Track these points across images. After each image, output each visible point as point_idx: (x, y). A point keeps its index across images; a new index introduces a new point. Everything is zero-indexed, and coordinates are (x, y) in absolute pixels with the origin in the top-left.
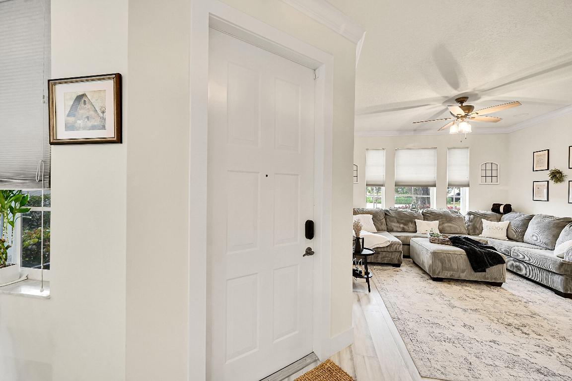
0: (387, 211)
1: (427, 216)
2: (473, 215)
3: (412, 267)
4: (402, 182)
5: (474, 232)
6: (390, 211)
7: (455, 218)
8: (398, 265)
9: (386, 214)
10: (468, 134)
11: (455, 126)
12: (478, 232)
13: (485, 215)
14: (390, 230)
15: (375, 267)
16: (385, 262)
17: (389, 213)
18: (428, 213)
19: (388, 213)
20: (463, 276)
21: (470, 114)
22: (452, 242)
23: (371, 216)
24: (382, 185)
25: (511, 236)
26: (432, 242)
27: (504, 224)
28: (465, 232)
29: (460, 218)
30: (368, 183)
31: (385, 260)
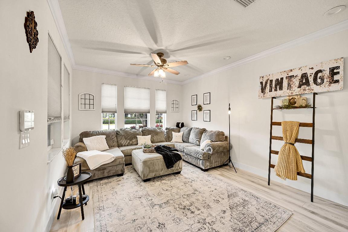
0: (118, 131)
1: (144, 133)
2: (168, 130)
3: (132, 173)
4: (129, 110)
5: (169, 139)
6: (121, 132)
7: (159, 132)
8: (122, 175)
9: (117, 133)
10: (164, 78)
11: (157, 71)
12: (170, 139)
13: (173, 129)
14: (119, 146)
15: (101, 182)
16: (111, 175)
17: (120, 133)
18: (145, 131)
19: (118, 133)
20: (162, 173)
21: (165, 65)
22: (156, 150)
23: (105, 136)
24: (116, 112)
25: (184, 140)
26: (144, 153)
27: (181, 134)
28: (164, 140)
29: (162, 132)
30: (104, 110)
31: (111, 173)
